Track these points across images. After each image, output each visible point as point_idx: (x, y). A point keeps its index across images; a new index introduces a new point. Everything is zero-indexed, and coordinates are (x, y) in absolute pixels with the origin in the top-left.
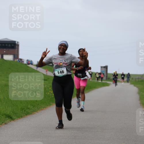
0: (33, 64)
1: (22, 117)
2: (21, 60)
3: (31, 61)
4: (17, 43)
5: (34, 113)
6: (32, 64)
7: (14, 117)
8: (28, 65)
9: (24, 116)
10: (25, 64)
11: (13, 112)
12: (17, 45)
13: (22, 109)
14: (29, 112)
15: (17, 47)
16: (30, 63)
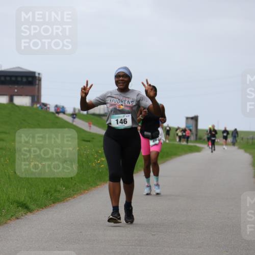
0: (66, 113)
1: (46, 206)
2: (45, 105)
3: (63, 107)
4: (37, 75)
5: (68, 199)
6: (64, 113)
7: (32, 207)
8: (57, 115)
9: (51, 204)
10: (53, 113)
11: (30, 198)
12: (37, 78)
13: (46, 192)
14: (59, 197)
15: (37, 82)
16: (60, 110)
